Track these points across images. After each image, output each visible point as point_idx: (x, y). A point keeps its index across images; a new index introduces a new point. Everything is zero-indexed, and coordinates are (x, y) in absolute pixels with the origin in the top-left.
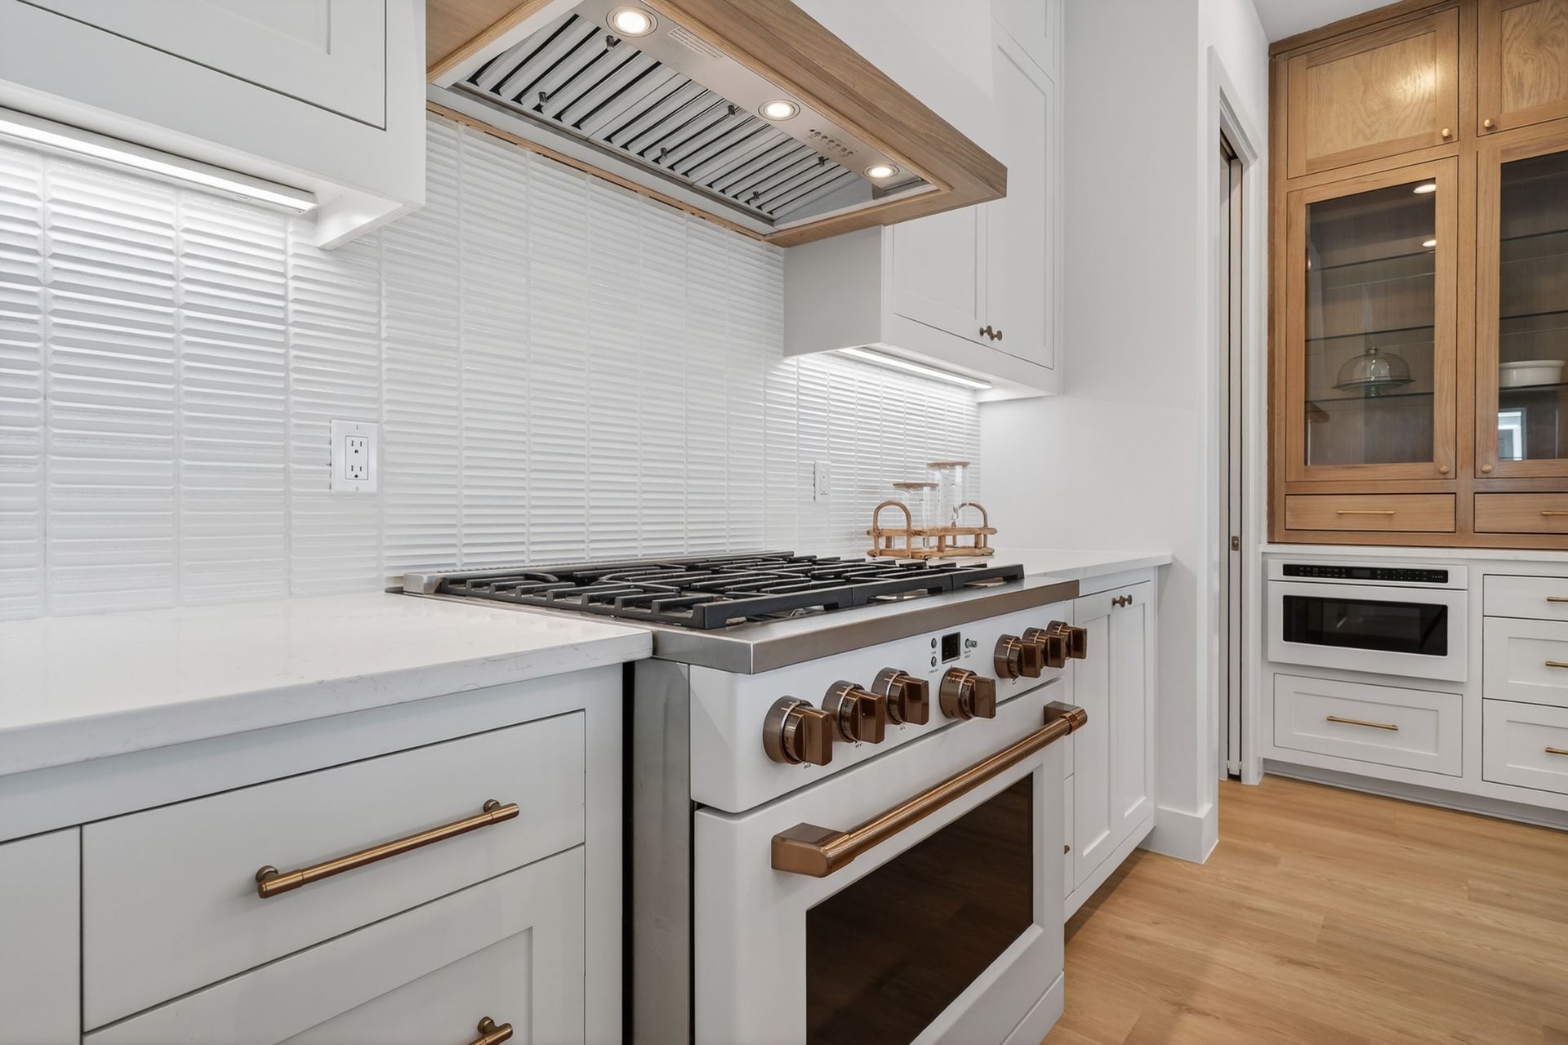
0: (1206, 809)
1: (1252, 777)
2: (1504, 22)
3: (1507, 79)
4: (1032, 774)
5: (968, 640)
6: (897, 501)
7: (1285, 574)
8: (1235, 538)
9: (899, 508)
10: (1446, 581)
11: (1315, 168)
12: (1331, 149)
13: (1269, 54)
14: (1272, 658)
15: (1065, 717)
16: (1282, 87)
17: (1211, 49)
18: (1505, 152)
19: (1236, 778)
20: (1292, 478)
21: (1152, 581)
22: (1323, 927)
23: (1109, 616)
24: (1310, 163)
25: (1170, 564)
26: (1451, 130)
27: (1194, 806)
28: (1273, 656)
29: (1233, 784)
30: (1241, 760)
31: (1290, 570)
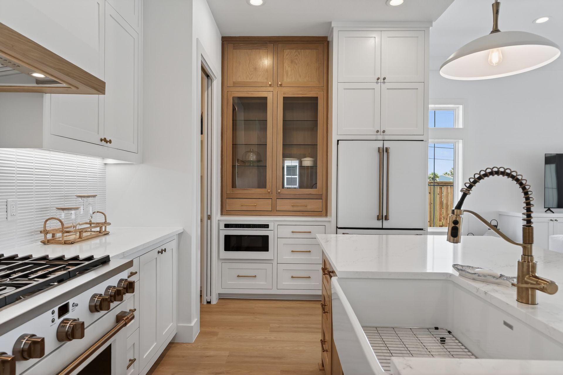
0: (195, 321)
1: (214, 302)
2: (284, 52)
3: (285, 71)
4: (111, 344)
5: (74, 303)
6: (57, 217)
7: (225, 227)
8: (209, 215)
9: (58, 221)
10: (268, 227)
11: (236, 84)
12: (239, 80)
13: (222, 40)
14: (220, 258)
15: (124, 320)
16: (226, 53)
17: (197, 39)
18: (284, 93)
19: (209, 303)
20: (228, 192)
21: (176, 239)
22: (228, 356)
23: (156, 258)
24: (234, 83)
25: (183, 232)
26: (271, 83)
27: (190, 322)
28: (221, 257)
29: (209, 305)
30: (211, 296)
31: (227, 226)
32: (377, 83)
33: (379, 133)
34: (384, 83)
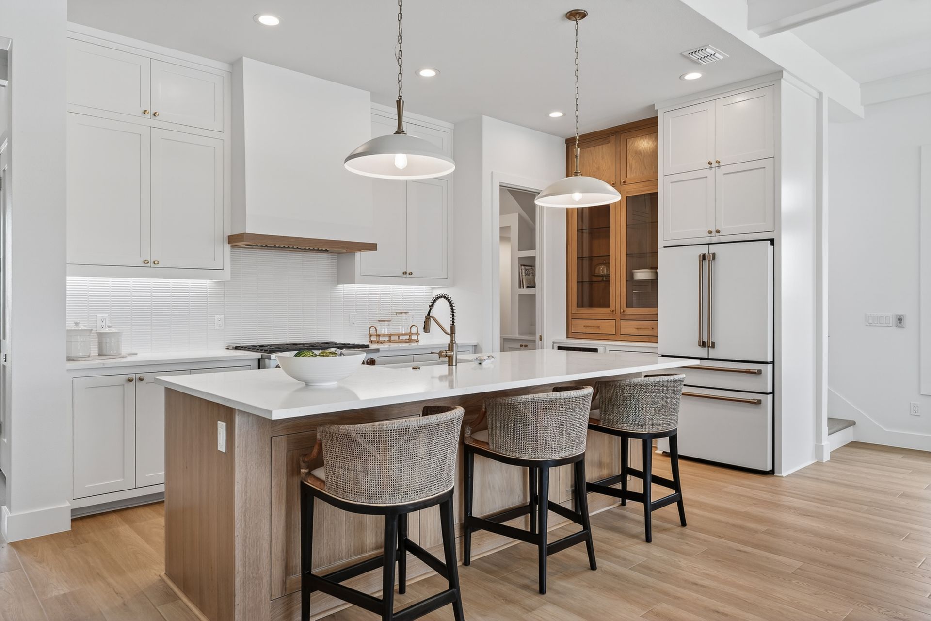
2: (628, 142)
3: (628, 165)
6: (374, 326)
8: (540, 336)
13: (566, 143)
16: (570, 156)
17: (492, 172)
18: (627, 192)
20: (573, 312)
26: (614, 182)
31: (559, 348)
32: (711, 168)
33: (713, 234)
34: (719, 167)
